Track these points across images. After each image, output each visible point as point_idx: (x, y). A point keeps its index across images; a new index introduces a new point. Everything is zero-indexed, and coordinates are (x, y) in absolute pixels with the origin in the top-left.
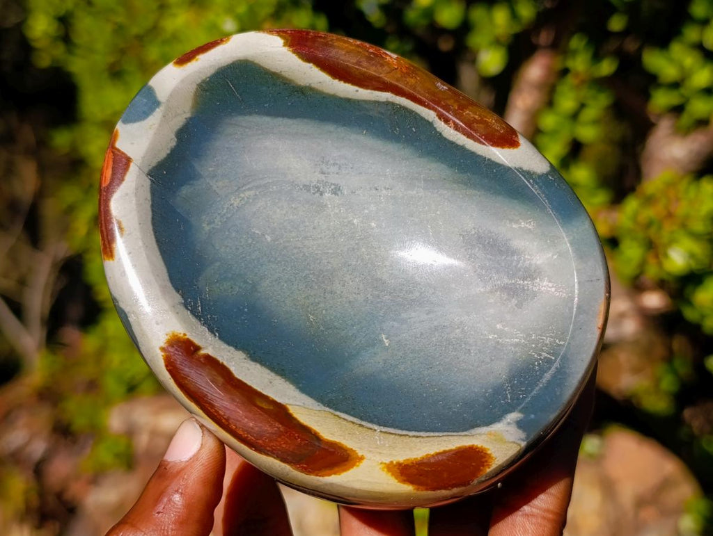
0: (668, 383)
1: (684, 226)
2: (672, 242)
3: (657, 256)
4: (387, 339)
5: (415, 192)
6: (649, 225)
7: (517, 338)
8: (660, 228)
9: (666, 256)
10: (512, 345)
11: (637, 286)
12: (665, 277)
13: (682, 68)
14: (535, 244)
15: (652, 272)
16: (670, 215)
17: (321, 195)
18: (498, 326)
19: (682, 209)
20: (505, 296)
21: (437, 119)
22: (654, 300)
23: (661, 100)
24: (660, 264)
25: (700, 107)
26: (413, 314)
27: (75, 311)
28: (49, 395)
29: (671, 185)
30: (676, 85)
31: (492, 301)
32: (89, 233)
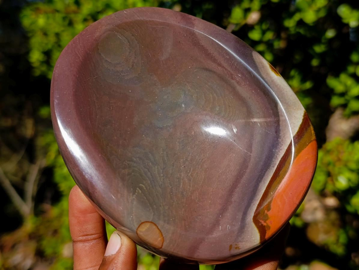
0: (343, 239)
1: (346, 165)
2: (340, 173)
3: (332, 180)
6: (329, 164)
8: (334, 165)
9: (337, 180)
11: (323, 194)
12: (337, 190)
13: (346, 86)
15: (330, 188)
16: (339, 160)
19: (345, 156)
22: (331, 202)
23: (336, 101)
24: (334, 184)
25: (355, 105)
27: (49, 195)
28: (35, 236)
29: (340, 144)
30: (342, 95)
32: (56, 157)
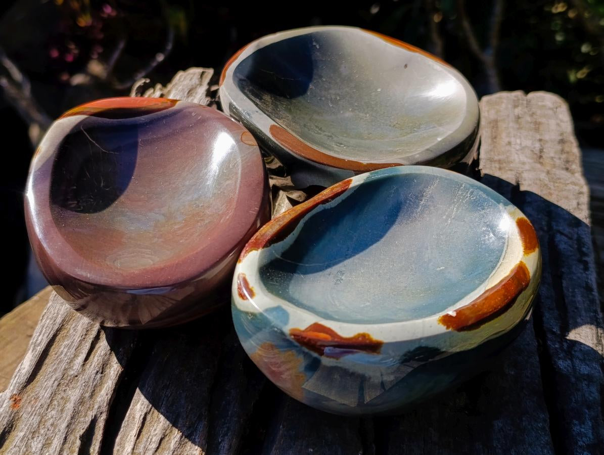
4: (440, 268)
5: (355, 238)
7: (453, 209)
10: (457, 211)
14: (405, 189)
17: (342, 280)
18: (444, 217)
20: (427, 212)
21: (324, 205)
26: (427, 256)
31: (428, 219)
